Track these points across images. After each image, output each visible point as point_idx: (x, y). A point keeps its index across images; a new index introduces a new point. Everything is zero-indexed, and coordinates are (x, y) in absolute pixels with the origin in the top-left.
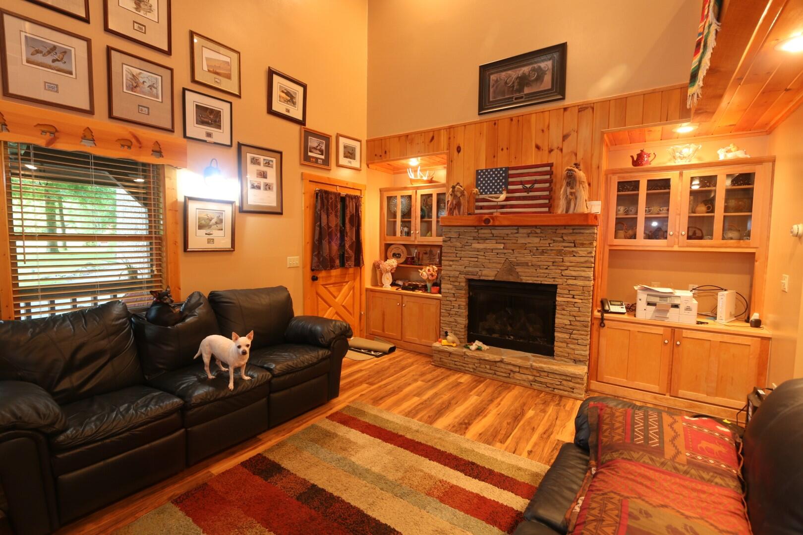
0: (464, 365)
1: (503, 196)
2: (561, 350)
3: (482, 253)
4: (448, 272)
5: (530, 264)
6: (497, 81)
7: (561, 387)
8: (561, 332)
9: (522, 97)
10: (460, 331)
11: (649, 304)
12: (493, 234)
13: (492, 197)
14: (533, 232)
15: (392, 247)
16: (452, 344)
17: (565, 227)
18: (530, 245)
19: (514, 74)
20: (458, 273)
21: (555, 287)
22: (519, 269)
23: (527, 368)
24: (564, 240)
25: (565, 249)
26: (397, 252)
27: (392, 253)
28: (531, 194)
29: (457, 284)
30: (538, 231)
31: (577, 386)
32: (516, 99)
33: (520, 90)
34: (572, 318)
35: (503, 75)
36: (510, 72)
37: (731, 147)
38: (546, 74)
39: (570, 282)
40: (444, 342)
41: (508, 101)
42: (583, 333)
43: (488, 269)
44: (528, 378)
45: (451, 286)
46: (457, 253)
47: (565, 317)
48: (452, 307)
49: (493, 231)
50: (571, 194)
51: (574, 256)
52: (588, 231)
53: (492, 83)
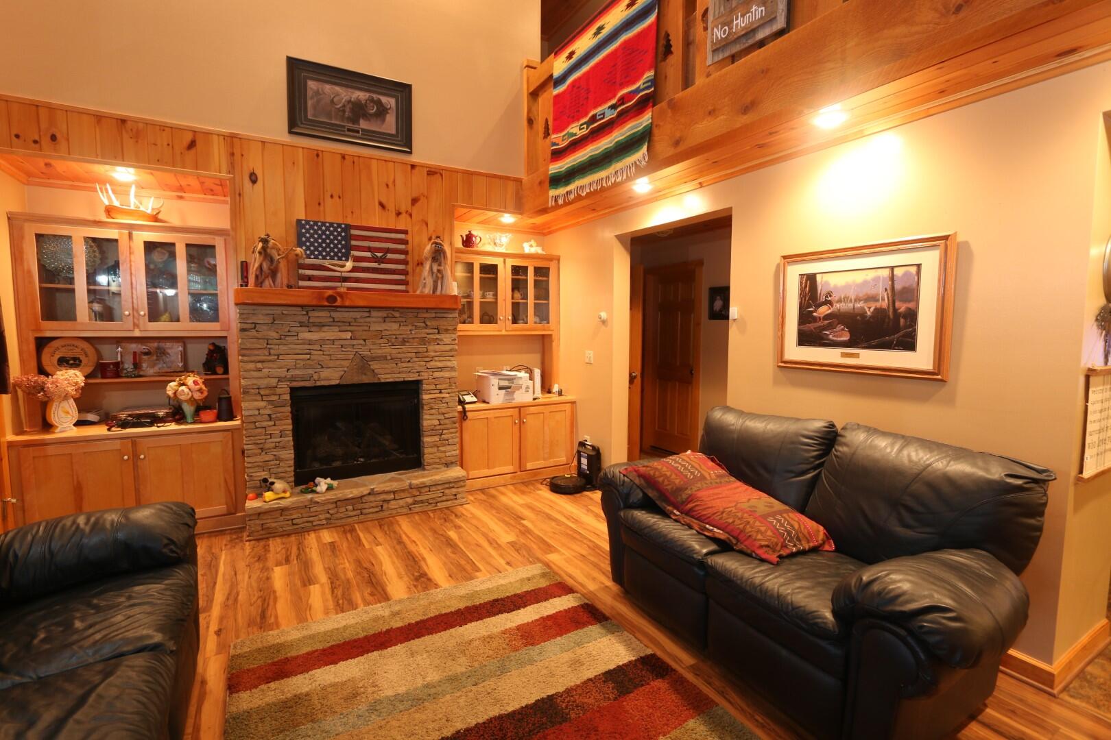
0: (311, 519)
1: (349, 265)
2: (431, 456)
3: (318, 347)
4: (255, 381)
5: (389, 358)
6: (317, 93)
7: (444, 498)
8: (431, 435)
9: (358, 132)
10: (286, 472)
11: (500, 388)
12: (333, 318)
13: (334, 265)
14: (390, 315)
15: (55, 344)
16: (283, 495)
17: (427, 310)
18: (388, 333)
19: (345, 94)
20: (277, 380)
21: (418, 383)
22: (374, 365)
23: (403, 491)
24: (427, 325)
25: (428, 336)
26: (69, 355)
27: (57, 357)
28: (383, 266)
29: (275, 398)
30: (397, 314)
31: (460, 490)
32: (349, 130)
33: (355, 121)
34: (441, 417)
35: (328, 88)
36: (337, 88)
37: (533, 242)
38: (388, 113)
39: (437, 375)
40: (268, 495)
41: (337, 129)
42: (453, 430)
43: (328, 370)
44: (407, 502)
45: (263, 404)
46: (270, 349)
47: (434, 417)
48: (269, 437)
49: (333, 314)
50: (439, 271)
51: (438, 344)
52: (451, 316)
53: (310, 93)
